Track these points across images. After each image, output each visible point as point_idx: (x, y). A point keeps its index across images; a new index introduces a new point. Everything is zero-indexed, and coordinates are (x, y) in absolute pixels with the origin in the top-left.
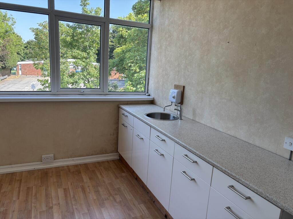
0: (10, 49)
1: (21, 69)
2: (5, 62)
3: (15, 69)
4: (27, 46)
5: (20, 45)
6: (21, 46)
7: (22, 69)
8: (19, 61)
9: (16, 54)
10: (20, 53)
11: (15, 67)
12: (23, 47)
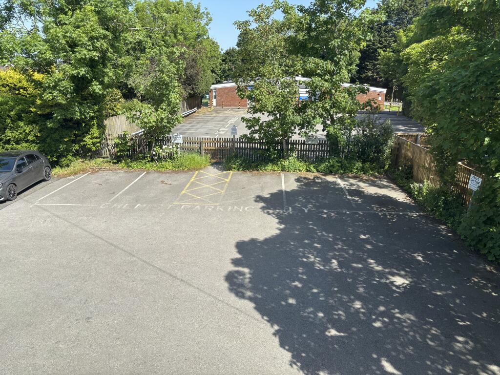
0: (202, 65)
1: (215, 97)
2: (194, 87)
3: (207, 96)
4: (226, 58)
5: (216, 57)
6: (218, 59)
7: (217, 97)
8: (214, 84)
9: (209, 72)
10: (216, 70)
11: (208, 94)
12: (220, 61)
